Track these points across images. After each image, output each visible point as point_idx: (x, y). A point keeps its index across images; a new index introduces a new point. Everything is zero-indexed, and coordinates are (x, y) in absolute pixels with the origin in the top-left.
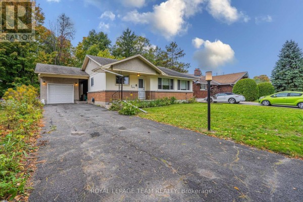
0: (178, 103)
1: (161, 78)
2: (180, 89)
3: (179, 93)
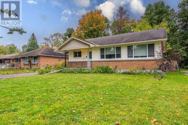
1: (104, 48)
2: (132, 57)
3: (129, 62)
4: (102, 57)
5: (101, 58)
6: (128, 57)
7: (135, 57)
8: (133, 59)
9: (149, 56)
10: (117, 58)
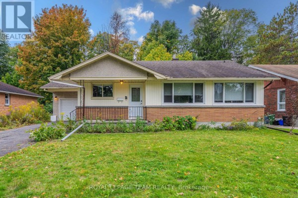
0: (204, 128)
1: (172, 84)
2: (222, 102)
3: (218, 109)
4: (168, 99)
5: (165, 101)
6: (216, 102)
7: (226, 102)
8: (223, 104)
9: (246, 101)
10: (195, 102)
